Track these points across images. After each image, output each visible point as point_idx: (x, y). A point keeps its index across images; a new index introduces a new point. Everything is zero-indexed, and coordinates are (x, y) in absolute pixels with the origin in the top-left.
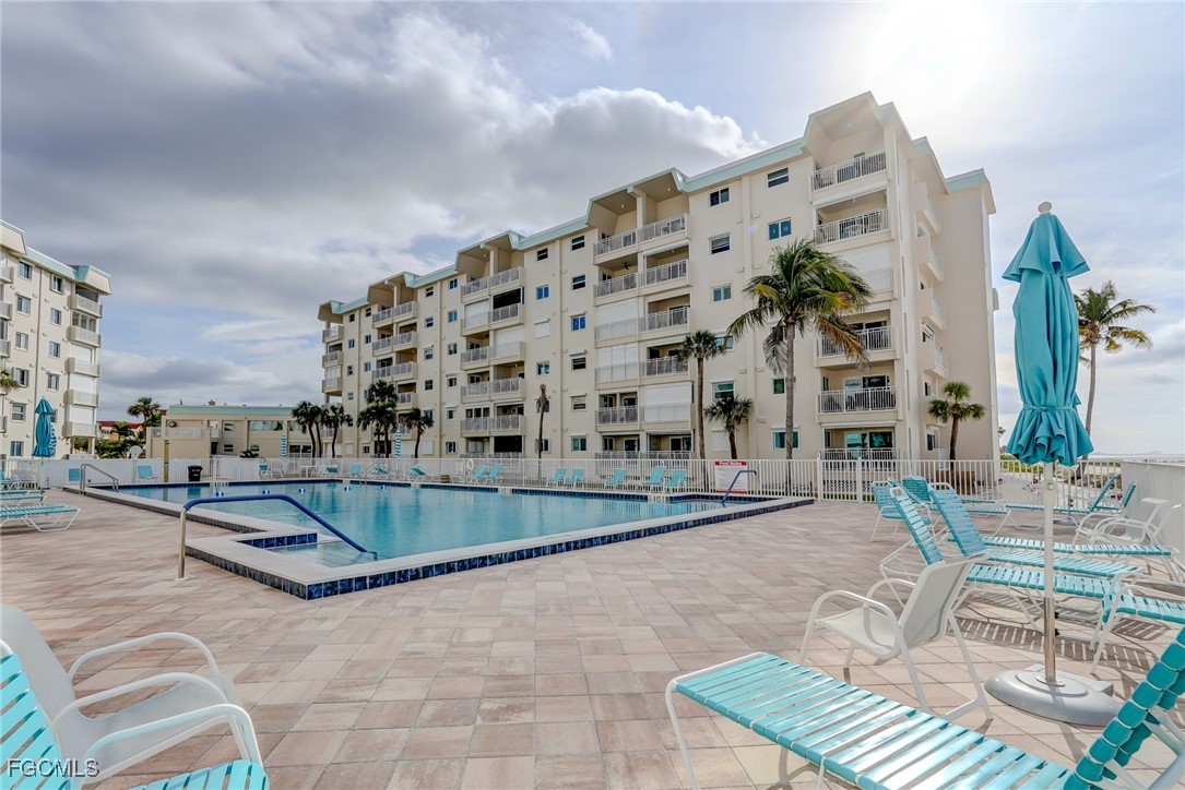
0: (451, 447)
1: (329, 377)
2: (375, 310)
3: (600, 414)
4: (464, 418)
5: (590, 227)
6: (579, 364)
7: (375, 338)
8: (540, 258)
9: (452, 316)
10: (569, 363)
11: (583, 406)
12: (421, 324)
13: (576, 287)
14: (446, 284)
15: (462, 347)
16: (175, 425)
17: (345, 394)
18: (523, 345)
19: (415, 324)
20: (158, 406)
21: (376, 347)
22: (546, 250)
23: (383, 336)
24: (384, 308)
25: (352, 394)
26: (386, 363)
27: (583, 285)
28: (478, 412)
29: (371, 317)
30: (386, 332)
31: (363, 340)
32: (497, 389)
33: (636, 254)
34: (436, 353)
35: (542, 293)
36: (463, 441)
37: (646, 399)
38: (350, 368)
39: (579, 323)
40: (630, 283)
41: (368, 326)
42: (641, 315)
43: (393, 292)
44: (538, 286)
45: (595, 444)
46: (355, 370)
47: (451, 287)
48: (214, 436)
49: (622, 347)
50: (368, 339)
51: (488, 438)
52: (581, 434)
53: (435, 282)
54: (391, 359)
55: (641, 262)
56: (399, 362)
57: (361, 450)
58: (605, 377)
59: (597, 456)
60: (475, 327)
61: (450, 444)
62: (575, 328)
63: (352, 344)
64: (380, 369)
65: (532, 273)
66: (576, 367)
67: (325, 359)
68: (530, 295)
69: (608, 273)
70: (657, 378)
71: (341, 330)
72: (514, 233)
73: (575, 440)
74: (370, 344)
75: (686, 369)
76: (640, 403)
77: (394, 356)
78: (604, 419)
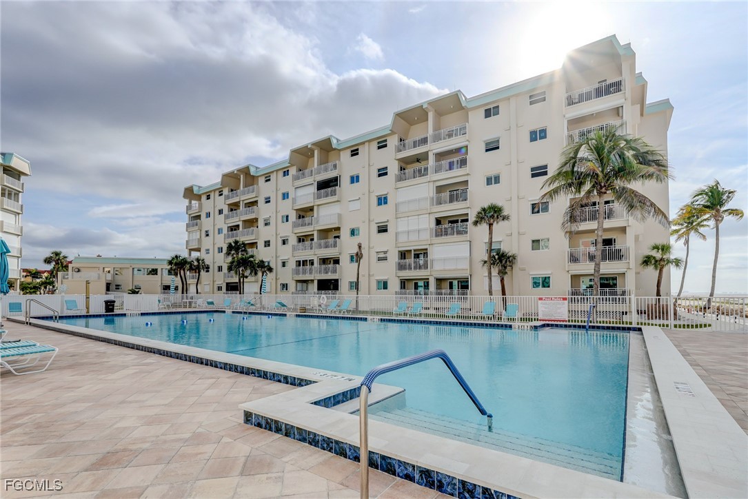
0: (285, 286)
1: (191, 238)
2: (226, 192)
3: (399, 264)
4: (294, 266)
5: (393, 133)
6: (383, 229)
7: (226, 211)
8: (352, 155)
9: (285, 196)
10: (374, 229)
11: (385, 259)
12: (261, 201)
13: (380, 175)
14: (281, 173)
15: (293, 217)
16: (79, 271)
17: (203, 250)
18: (340, 216)
19: (256, 202)
20: (66, 257)
21: (227, 217)
22: (357, 150)
23: (232, 210)
24: (232, 190)
25: (208, 250)
26: (234, 228)
27: (386, 174)
28: (305, 262)
29: (223, 196)
30: (234, 207)
31: (217, 212)
32: (320, 246)
33: (427, 152)
34: (272, 222)
35: (354, 179)
36: (294, 283)
37: (434, 253)
38: (207, 232)
39: (382, 200)
40: (422, 173)
41: (221, 203)
42: (431, 195)
43: (240, 179)
44: (352, 174)
45: (394, 285)
46: (211, 233)
47: (284, 176)
48: (108, 279)
49: (417, 217)
50: (221, 212)
51: (312, 281)
52: (383, 278)
53: (273, 172)
54: (238, 226)
55: (431, 158)
56: (245, 227)
57: (216, 288)
58: (402, 238)
59: (396, 293)
60: (303, 203)
61: (283, 285)
62: (379, 204)
63: (208, 215)
64: (230, 233)
65: (346, 166)
66: (380, 231)
67: (188, 226)
68: (345, 181)
69: (403, 165)
70: (444, 239)
71: (200, 206)
72: (334, 137)
73: (379, 282)
74: (222, 216)
75: (467, 232)
76: (430, 257)
77: (241, 224)
78: (401, 267)
